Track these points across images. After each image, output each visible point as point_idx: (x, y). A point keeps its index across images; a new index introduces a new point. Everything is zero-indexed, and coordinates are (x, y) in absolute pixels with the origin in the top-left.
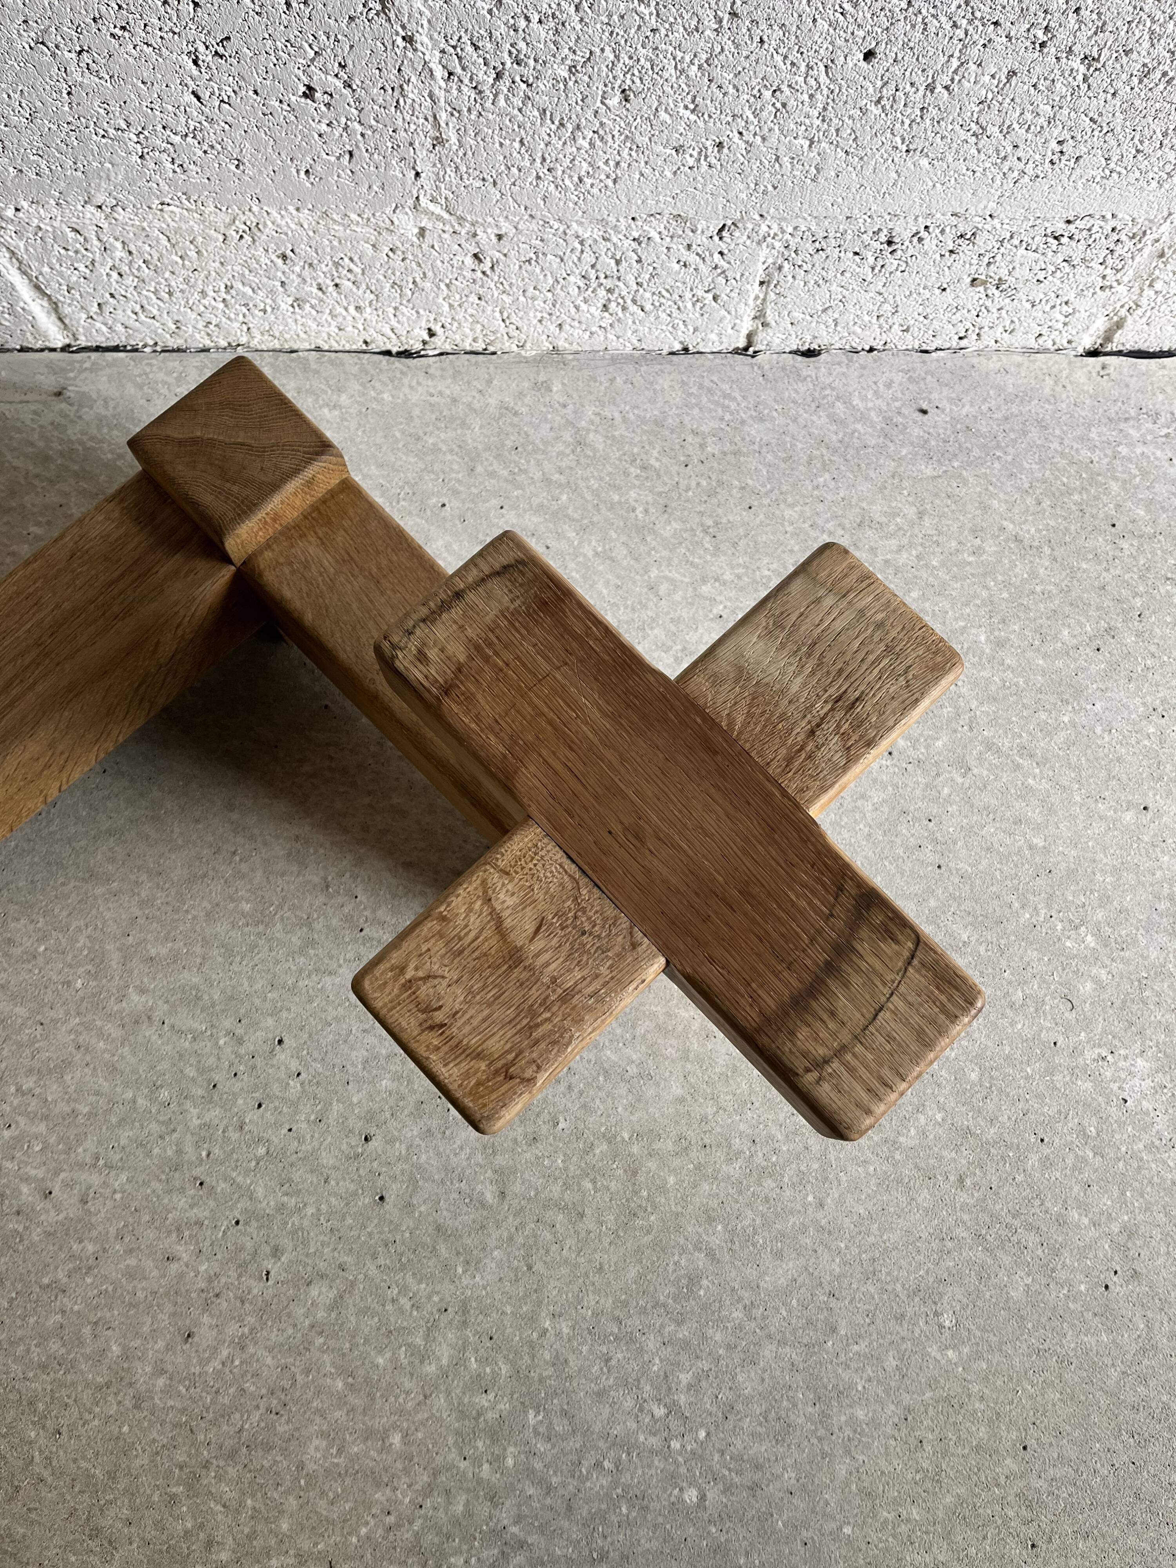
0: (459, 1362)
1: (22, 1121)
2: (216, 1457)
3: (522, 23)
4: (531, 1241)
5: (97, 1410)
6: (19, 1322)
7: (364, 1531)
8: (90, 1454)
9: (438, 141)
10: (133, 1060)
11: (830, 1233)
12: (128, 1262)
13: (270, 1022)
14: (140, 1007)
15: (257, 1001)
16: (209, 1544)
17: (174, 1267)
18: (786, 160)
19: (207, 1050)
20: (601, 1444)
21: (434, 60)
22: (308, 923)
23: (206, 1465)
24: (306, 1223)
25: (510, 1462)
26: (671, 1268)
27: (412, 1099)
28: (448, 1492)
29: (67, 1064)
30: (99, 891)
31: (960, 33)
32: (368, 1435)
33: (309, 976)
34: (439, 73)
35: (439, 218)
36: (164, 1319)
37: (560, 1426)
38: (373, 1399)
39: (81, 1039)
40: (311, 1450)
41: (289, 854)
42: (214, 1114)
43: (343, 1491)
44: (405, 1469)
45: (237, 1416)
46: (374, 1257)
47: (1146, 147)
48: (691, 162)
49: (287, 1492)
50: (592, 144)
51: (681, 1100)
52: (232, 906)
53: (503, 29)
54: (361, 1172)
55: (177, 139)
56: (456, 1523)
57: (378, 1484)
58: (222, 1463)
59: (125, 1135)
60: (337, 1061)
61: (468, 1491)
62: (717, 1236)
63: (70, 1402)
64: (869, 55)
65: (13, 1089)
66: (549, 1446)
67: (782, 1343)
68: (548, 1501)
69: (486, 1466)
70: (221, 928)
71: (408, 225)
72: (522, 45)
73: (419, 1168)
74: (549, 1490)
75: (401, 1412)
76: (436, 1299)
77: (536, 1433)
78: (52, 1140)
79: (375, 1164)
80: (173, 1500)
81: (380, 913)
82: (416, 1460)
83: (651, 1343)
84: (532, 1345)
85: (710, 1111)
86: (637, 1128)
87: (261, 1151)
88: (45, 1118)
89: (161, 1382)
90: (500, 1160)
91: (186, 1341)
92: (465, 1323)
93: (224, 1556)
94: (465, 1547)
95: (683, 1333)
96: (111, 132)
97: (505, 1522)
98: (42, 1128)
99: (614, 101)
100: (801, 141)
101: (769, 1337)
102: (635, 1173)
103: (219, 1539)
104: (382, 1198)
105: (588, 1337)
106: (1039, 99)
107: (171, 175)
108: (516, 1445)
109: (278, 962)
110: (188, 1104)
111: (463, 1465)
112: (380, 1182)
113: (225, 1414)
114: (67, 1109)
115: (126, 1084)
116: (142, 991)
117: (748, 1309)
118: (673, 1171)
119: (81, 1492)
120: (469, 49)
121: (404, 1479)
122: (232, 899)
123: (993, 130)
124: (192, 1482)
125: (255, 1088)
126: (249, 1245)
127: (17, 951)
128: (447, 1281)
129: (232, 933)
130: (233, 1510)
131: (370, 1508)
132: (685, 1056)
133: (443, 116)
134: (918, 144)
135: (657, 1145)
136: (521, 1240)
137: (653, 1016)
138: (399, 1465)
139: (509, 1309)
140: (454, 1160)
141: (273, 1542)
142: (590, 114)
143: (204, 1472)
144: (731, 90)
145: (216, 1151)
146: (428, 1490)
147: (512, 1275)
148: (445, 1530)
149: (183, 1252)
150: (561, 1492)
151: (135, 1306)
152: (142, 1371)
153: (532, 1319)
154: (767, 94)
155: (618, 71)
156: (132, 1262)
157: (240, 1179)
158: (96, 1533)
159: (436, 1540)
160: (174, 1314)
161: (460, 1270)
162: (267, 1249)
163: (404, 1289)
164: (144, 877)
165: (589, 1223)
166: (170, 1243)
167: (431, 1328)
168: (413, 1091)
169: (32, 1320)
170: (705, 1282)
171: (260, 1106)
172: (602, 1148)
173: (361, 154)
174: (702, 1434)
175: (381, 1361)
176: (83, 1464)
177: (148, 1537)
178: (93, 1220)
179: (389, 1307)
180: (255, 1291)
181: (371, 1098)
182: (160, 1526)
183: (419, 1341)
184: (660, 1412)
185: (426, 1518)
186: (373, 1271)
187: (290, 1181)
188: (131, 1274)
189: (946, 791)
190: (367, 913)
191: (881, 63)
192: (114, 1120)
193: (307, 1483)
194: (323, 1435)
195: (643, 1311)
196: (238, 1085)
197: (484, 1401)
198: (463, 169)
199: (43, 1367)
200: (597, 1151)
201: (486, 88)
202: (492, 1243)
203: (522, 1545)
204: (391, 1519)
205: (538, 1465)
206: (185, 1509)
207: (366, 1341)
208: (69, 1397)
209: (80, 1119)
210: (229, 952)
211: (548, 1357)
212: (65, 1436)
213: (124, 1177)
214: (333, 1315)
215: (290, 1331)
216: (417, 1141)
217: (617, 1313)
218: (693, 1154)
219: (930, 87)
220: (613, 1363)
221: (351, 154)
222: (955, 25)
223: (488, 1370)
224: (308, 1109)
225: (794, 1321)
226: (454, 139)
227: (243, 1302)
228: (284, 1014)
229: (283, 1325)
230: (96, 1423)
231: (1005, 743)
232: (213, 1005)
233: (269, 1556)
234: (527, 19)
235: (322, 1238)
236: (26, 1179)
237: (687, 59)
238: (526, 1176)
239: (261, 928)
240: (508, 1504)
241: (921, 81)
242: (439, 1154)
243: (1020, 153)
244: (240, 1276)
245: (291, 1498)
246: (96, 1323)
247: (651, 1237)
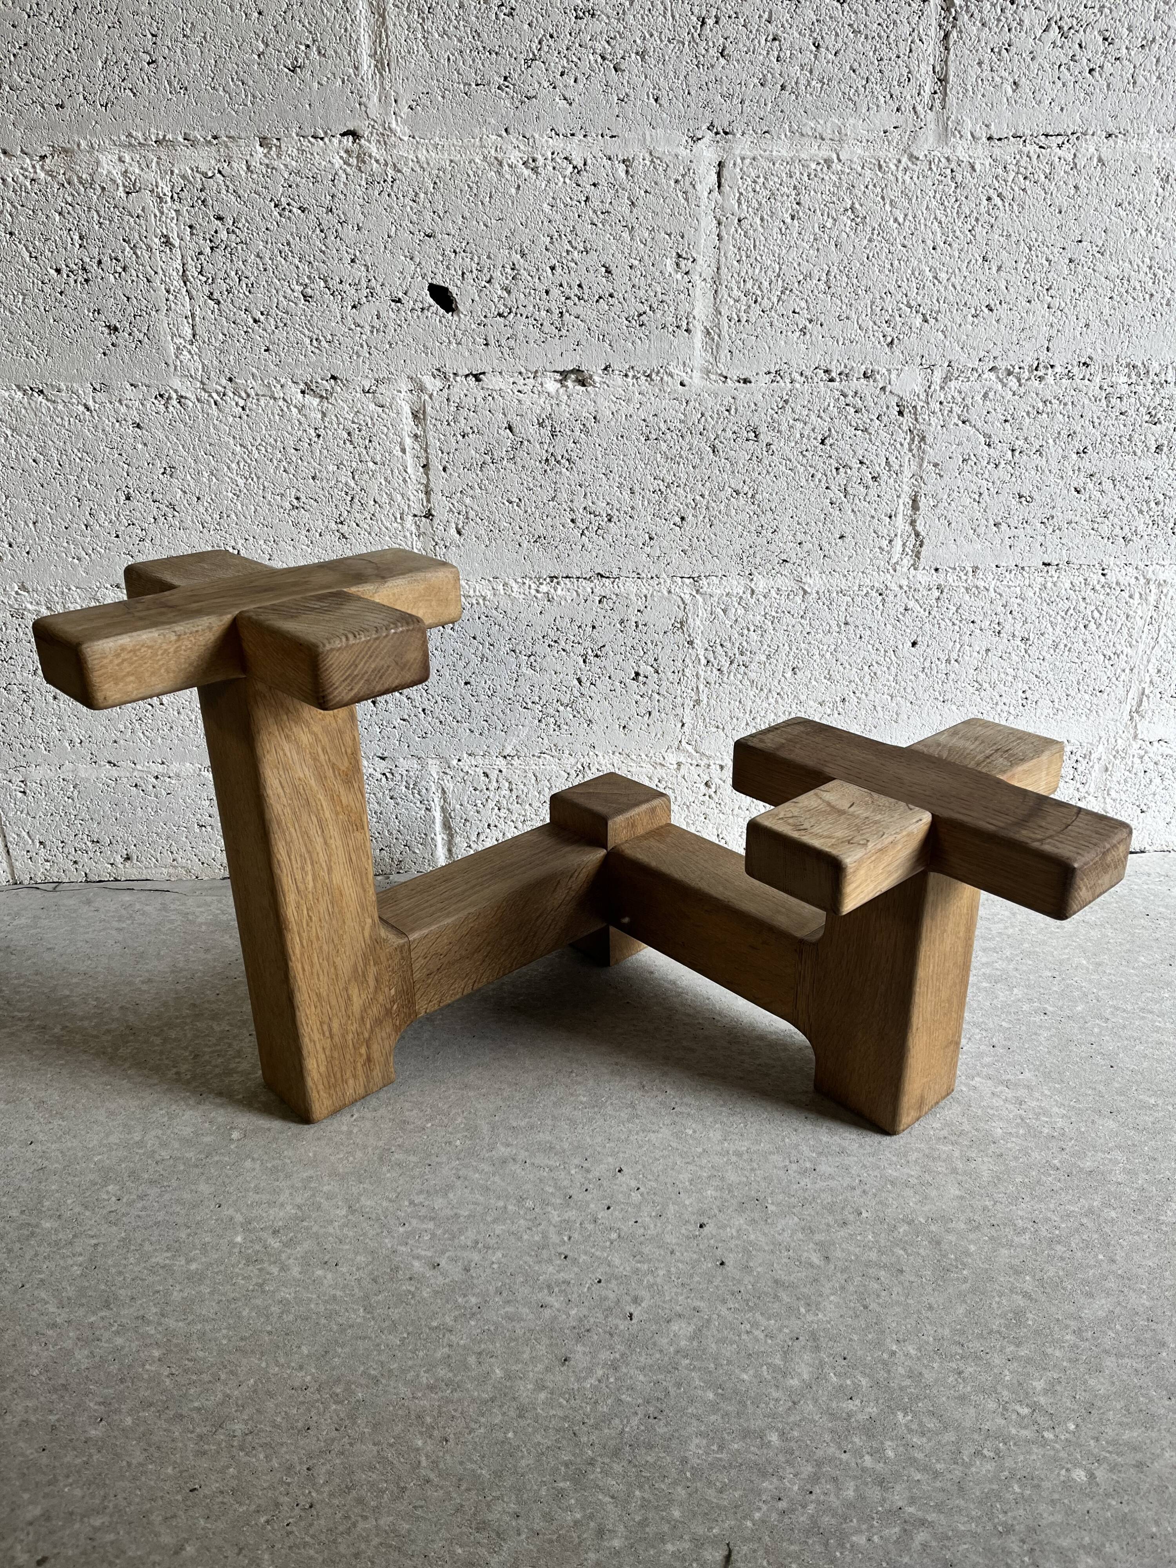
0: (819, 1377)
1: (414, 1222)
2: (601, 1456)
3: (746, 632)
4: (862, 1289)
5: (483, 1420)
6: (410, 1355)
7: (757, 1515)
8: (476, 1457)
9: (698, 702)
10: (503, 1184)
11: (1129, 1279)
12: (507, 1309)
13: (610, 1159)
14: (506, 1154)
15: (599, 1149)
16: (601, 1533)
17: (547, 1313)
18: (879, 709)
19: (562, 1176)
20: (976, 1436)
21: (701, 652)
22: (633, 1106)
23: (591, 1462)
24: (659, 1280)
25: (890, 1453)
26: (995, 1305)
27: (734, 1202)
28: (835, 1480)
29: (450, 1187)
30: (471, 1094)
31: (957, 628)
32: (746, 1434)
33: (637, 1133)
34: (704, 662)
35: (690, 756)
36: (542, 1349)
37: (931, 1424)
38: (745, 1406)
39: (461, 1173)
40: (692, 1447)
41: (612, 1071)
42: (571, 1214)
43: (730, 1481)
44: (787, 1461)
45: (617, 1421)
46: (724, 1301)
47: (1070, 692)
48: (829, 711)
49: (675, 1483)
50: (777, 702)
51: (962, 1198)
52: (572, 1099)
53: (736, 635)
54: (701, 1246)
55: (561, 708)
56: (850, 1505)
57: (764, 1474)
58: (607, 1460)
59: (499, 1229)
60: (669, 1180)
61: (855, 1478)
62: (1028, 1283)
63: (457, 1414)
64: (914, 644)
65: (407, 1203)
66: (924, 1440)
67: (1122, 1356)
68: (938, 1484)
69: (867, 1458)
70: (566, 1110)
71: (672, 758)
72: (745, 644)
73: (751, 1243)
74: (936, 1475)
75: (774, 1416)
76: (786, 1331)
77: (910, 1431)
78: (439, 1232)
79: (712, 1242)
80: (561, 1494)
81: (685, 1100)
82: (797, 1453)
83: (997, 1360)
84: (885, 1363)
85: (989, 1203)
86: (931, 1215)
87: (614, 1236)
88: (432, 1219)
89: (542, 1396)
90: (818, 1237)
91: (563, 1364)
92: (817, 1348)
93: (616, 1543)
94: (864, 1527)
95: (1023, 1352)
96: (530, 705)
97: (900, 1504)
98: (431, 1225)
99: (789, 674)
100: (886, 696)
101: (1106, 1352)
102: (938, 1243)
103: (610, 1527)
104: (722, 1264)
105: (936, 1357)
106: (1005, 664)
107: (551, 732)
108: (892, 1440)
109: (611, 1127)
110: (549, 1209)
111: (844, 1457)
112: (719, 1252)
113: (607, 1419)
114: (452, 1213)
115: (499, 1198)
116: (508, 1145)
117: (1078, 1332)
118: (971, 1242)
119: (468, 1490)
120: (719, 647)
121: (789, 1470)
122: (572, 1095)
123: (986, 686)
124: (578, 1478)
125: (605, 1198)
126: (612, 1296)
127: (410, 1127)
128: (793, 1318)
129: (576, 1113)
130: (622, 1501)
131: (759, 1495)
132: (954, 1171)
133: (701, 687)
134: (948, 696)
135: (950, 1225)
136: (852, 1289)
137: (918, 1150)
138: (781, 1458)
139: (855, 1337)
140: (779, 1238)
141: (666, 1528)
142: (776, 683)
143: (590, 1468)
144: (848, 667)
145: (576, 1236)
146: (815, 1478)
147: (851, 1313)
148: (840, 1511)
149: (556, 1302)
150: (949, 1476)
151: (516, 1340)
152: (524, 1389)
153: (879, 1344)
154: (866, 668)
155: (791, 658)
156: (510, 1309)
157: (598, 1253)
158: (483, 1526)
159: (833, 1521)
160: (551, 1345)
161: (803, 1310)
162: (628, 1298)
163: (755, 1325)
164: (504, 1086)
165: (909, 1276)
166: (543, 1296)
167: (786, 1353)
168: (733, 1197)
169: (421, 1354)
170: (1029, 1315)
171: (609, 1208)
172: (903, 1228)
173: (655, 714)
174: (1072, 1427)
175: (745, 1377)
176: (469, 1466)
177: (536, 1527)
178: (475, 1281)
179: (744, 1337)
180: (622, 1327)
181: (699, 1201)
182: (548, 1518)
183: (778, 1361)
184: (1025, 1411)
185: (819, 1502)
186: (724, 1311)
187: (641, 1253)
188: (510, 1318)
189: (1096, 1030)
190: (677, 1100)
191: (921, 647)
192: (489, 1219)
193: (693, 1474)
194: (700, 1434)
195: (981, 1336)
196: (589, 1197)
197: (851, 1406)
198: (707, 720)
199: (431, 1388)
200: (901, 1230)
201: (725, 669)
202: (826, 1291)
203: (923, 1522)
204: (783, 1505)
205: (919, 1456)
206: (573, 1501)
207: (729, 1362)
208: (455, 1410)
209: (462, 1219)
210: (573, 1123)
211: (903, 1372)
212: (452, 1442)
213: (499, 1254)
214: (695, 1343)
215: (658, 1356)
216: (745, 1226)
217: (957, 1338)
218: (986, 1231)
219: (948, 661)
220: (966, 1375)
221: (650, 713)
222: (954, 624)
223: (849, 1382)
224: (649, 1208)
225: (1124, 1340)
226: (705, 702)
227: (611, 1335)
228: (621, 1155)
229: (650, 1352)
230: (482, 1430)
231: (1129, 1008)
232: (564, 1151)
233: (663, 1541)
234: (749, 630)
235: (675, 1290)
236: (418, 1257)
237: (825, 648)
238: (844, 1246)
239: (596, 1109)
240: (898, 1488)
241: (943, 658)
242: (764, 1234)
243: (1004, 700)
244: (606, 1317)
245: (679, 1489)
246: (480, 1353)
247: (968, 1285)
